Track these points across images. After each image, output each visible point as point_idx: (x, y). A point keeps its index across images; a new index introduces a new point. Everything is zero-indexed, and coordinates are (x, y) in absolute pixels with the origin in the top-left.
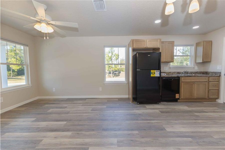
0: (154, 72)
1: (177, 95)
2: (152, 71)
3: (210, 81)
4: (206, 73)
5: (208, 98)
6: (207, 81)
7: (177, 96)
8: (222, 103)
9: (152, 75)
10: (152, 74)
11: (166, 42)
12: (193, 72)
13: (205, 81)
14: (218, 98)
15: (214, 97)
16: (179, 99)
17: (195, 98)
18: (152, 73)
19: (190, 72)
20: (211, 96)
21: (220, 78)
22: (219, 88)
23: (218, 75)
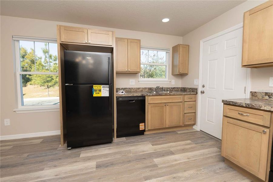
0: (99, 88)
1: (142, 125)
2: (95, 87)
3: (185, 101)
5: (183, 125)
6: (182, 101)
7: (142, 127)
8: (199, 130)
9: (95, 95)
10: (94, 93)
11: (128, 39)
12: (169, 88)
13: (180, 101)
14: (194, 124)
15: (189, 123)
16: (144, 131)
17: (167, 126)
18: (96, 91)
19: (166, 88)
20: (186, 122)
21: (196, 96)
22: (196, 110)
23: (194, 92)
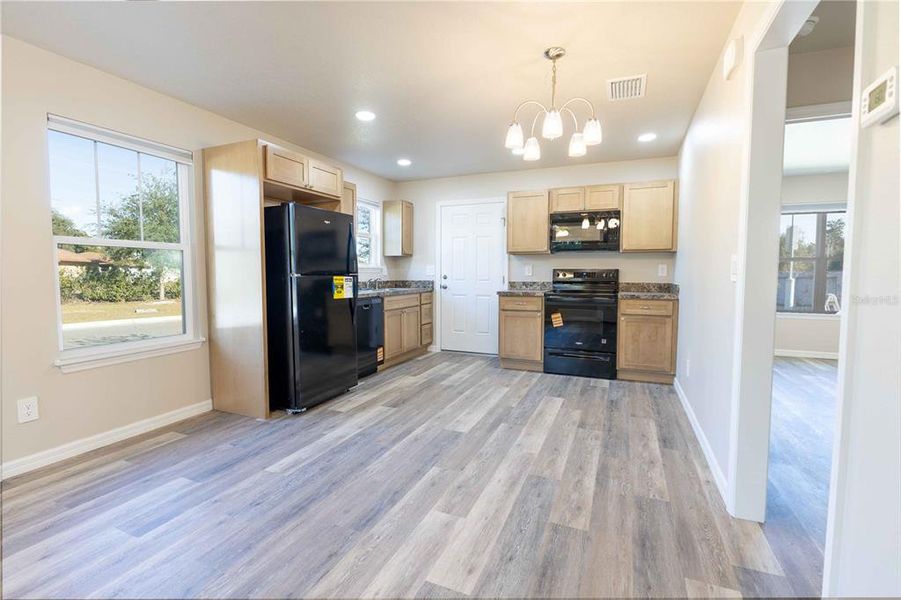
0: (341, 282)
1: (380, 352)
2: (336, 280)
3: (422, 304)
4: (404, 284)
5: (421, 347)
6: (419, 304)
8: (440, 351)
9: (336, 295)
10: (336, 292)
15: (427, 342)
16: (382, 362)
17: (405, 351)
18: (337, 287)
20: (424, 339)
21: (432, 295)
22: (432, 318)
23: (427, 288)
